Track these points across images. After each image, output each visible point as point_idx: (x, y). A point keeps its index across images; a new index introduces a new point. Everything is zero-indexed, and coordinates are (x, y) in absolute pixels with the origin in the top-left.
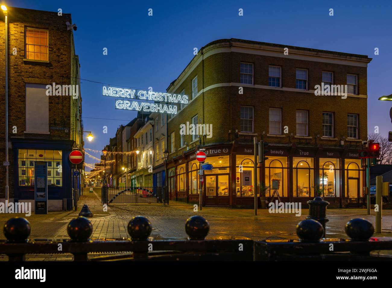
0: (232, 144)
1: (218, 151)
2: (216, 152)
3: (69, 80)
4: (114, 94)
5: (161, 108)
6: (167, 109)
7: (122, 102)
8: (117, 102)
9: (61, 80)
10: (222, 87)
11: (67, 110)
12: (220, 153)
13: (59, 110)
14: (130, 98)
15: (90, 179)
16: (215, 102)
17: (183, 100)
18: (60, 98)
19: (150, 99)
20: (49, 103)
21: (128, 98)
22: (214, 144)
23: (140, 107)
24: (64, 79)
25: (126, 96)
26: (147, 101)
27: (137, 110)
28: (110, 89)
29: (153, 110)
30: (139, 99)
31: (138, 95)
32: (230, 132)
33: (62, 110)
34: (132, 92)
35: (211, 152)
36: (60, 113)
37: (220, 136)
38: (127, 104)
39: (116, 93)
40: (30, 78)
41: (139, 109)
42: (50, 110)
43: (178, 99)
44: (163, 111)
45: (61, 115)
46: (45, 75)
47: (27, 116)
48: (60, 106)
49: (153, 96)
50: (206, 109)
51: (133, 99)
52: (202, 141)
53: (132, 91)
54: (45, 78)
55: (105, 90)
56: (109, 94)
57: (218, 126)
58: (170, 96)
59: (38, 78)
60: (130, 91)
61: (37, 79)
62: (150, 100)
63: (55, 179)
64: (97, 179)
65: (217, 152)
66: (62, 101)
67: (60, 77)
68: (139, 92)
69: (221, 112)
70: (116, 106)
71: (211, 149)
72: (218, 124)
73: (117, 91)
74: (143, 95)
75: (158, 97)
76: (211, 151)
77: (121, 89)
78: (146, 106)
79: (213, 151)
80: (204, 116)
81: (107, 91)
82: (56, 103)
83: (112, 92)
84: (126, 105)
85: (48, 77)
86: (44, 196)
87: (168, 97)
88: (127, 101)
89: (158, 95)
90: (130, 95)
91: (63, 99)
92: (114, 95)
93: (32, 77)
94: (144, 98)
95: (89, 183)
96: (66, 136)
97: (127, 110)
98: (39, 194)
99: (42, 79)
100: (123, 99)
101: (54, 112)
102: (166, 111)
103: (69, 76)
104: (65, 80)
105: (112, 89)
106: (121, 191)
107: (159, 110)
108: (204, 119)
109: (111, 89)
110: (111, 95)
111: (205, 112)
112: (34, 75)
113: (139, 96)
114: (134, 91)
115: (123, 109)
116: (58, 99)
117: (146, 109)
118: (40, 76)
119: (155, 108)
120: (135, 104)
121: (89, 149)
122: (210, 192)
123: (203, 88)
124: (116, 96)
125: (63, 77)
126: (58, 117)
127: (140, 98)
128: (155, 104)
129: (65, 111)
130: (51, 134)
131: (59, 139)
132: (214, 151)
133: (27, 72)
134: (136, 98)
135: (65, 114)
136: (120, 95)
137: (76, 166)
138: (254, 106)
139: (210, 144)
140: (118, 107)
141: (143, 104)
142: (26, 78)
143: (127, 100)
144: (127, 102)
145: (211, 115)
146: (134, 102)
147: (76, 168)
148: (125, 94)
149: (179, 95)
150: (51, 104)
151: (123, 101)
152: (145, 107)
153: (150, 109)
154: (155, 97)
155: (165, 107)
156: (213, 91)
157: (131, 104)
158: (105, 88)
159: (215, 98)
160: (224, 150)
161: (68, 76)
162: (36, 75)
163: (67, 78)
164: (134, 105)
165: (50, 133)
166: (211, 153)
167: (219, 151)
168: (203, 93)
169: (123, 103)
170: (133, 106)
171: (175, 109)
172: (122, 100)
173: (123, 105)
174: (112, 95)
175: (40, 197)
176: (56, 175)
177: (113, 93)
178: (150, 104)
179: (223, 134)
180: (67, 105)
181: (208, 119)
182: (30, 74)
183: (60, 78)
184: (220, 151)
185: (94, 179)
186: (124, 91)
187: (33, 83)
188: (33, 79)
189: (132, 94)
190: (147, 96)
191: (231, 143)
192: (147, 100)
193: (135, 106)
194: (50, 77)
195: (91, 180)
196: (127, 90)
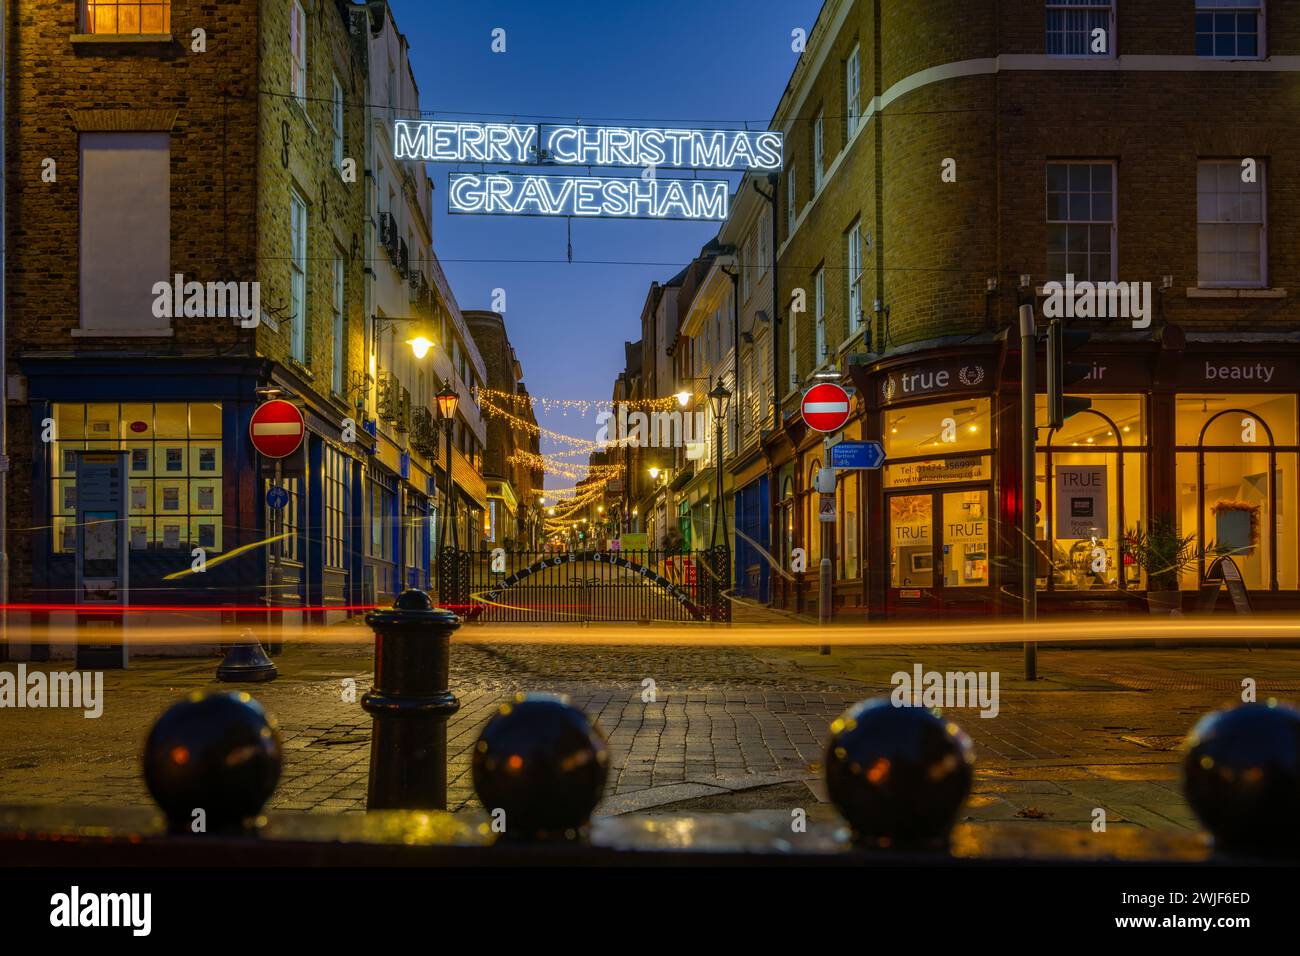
0: (999, 344)
1: (938, 378)
2: (927, 383)
3: (253, 105)
4: (441, 149)
5: (652, 198)
6: (681, 200)
7: (479, 182)
8: (457, 185)
9: (221, 110)
10: (955, 82)
11: (244, 230)
12: (944, 390)
13: (211, 235)
14: (514, 163)
15: (567, 518)
16: (925, 154)
17: (757, 153)
18: (215, 184)
19: (605, 160)
20: (172, 207)
21: (506, 164)
22: (923, 345)
23: (556, 197)
24: (232, 103)
25: (495, 154)
26: (590, 168)
27: (546, 212)
28: (424, 130)
29: (617, 206)
30: (552, 164)
31: (550, 146)
32: (990, 288)
33: (222, 235)
34: (522, 135)
35: (909, 382)
36: (214, 247)
37: (946, 306)
38: (501, 187)
39: (453, 147)
40: (95, 111)
41: (555, 208)
42: (174, 236)
43: (736, 150)
44: (662, 212)
45: (218, 256)
46: (156, 94)
47: (87, 267)
48: (214, 218)
49: (616, 148)
50: (888, 189)
51: (526, 164)
52: (874, 338)
53: (523, 129)
54: (156, 107)
55: (403, 136)
56: (420, 152)
57: (938, 263)
58: (697, 139)
59: (127, 106)
60: (511, 132)
61: (124, 113)
62: (605, 165)
63: (196, 522)
64: (595, 521)
65: (931, 385)
66: (225, 197)
67: (218, 95)
68: (555, 133)
69: (951, 197)
70: (449, 202)
71: (911, 368)
72: (936, 253)
73: (453, 138)
74: (569, 145)
75: (642, 150)
76: (905, 379)
77: (472, 127)
78: (585, 190)
79: (913, 378)
80: (879, 222)
81: (413, 142)
82: (201, 207)
83: (435, 142)
84: (497, 195)
85: (167, 99)
86: (111, 593)
87: (686, 145)
88: (500, 177)
89: (640, 141)
90: (512, 148)
91: (225, 186)
92: (445, 156)
93: (106, 107)
94: (578, 158)
95: (571, 536)
96: (238, 342)
97: (498, 213)
98: (93, 585)
99: (142, 112)
100: (481, 169)
101: (193, 243)
102: (678, 208)
103: (252, 88)
104: (236, 107)
105: (435, 129)
106: (516, 571)
107: (643, 206)
108: (879, 232)
109: (430, 129)
110: (430, 155)
111: (885, 204)
112: (113, 98)
113: (554, 152)
114: (533, 129)
115: (482, 213)
116: (207, 190)
117: (585, 204)
118: (137, 98)
119: (626, 197)
120: (536, 186)
121: (501, 391)
122: (914, 570)
123: (878, 93)
124: (453, 158)
125: (226, 93)
126: (207, 262)
127: (557, 158)
128: (627, 183)
129: (233, 237)
130: (180, 335)
131: (210, 353)
132: (918, 382)
133: (84, 88)
134: (542, 160)
135: (235, 249)
136: (468, 153)
137: (278, 466)
138: (1118, 158)
139: (902, 349)
140: (459, 207)
141: (570, 183)
142: (81, 112)
143: (501, 173)
144: (501, 179)
145: (909, 212)
146: (530, 178)
147: (278, 474)
148: (492, 145)
149: (742, 134)
150: (180, 213)
151: (483, 179)
152: (579, 197)
153: (604, 204)
154: (628, 151)
155: (675, 189)
156: (916, 103)
157: (517, 188)
158: (401, 129)
159: (924, 132)
160: (963, 373)
161: (246, 88)
162: (119, 99)
163: (243, 97)
164: (531, 191)
165: (172, 330)
166: (906, 390)
167: (941, 378)
168: (878, 114)
169: (482, 188)
170: (525, 196)
171: (720, 197)
172: (475, 174)
173: (480, 197)
174: (434, 154)
175: (95, 597)
176: (200, 507)
177: (438, 145)
178: (604, 182)
179: (960, 299)
180: (241, 211)
181: (896, 234)
182: (99, 93)
183: (214, 99)
184: (947, 376)
185: (584, 520)
186: (484, 132)
187: (108, 132)
188: (107, 113)
189: (522, 145)
190: (591, 147)
191: (995, 338)
192: (590, 166)
193: (537, 196)
194: (174, 100)
195: (575, 526)
196: (500, 128)
